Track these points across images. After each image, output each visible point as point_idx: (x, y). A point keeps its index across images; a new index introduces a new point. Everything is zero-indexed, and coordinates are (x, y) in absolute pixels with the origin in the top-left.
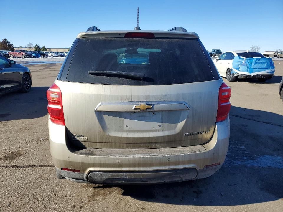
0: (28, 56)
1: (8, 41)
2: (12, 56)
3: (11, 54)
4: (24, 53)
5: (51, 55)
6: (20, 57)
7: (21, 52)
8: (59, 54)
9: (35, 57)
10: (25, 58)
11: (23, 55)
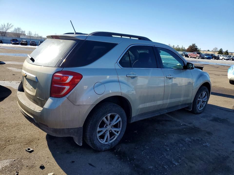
0: (200, 57)
1: (196, 46)
2: (190, 57)
3: (190, 55)
4: (198, 55)
5: (223, 58)
6: (195, 58)
7: (197, 54)
8: (231, 58)
9: (207, 58)
10: (198, 58)
11: (197, 56)
